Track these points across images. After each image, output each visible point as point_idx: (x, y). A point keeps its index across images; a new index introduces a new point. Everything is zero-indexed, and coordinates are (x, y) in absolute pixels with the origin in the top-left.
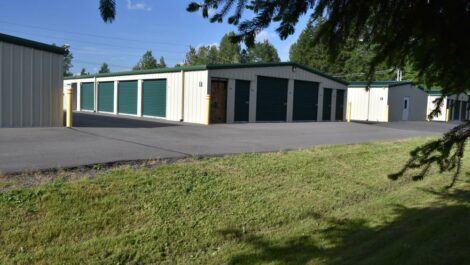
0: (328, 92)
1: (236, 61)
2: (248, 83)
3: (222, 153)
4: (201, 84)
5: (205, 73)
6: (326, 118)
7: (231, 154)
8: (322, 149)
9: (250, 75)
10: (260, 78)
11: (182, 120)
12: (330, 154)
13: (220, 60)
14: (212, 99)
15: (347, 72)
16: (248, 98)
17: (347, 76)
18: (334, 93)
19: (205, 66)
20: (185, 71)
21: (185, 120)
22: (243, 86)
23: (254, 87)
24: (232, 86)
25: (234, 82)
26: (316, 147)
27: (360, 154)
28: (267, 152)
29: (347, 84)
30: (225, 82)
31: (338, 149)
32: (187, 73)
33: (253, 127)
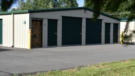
0: (108, 25)
1: (51, 6)
2: (56, 21)
3: (35, 71)
4: (25, 23)
5: (28, 15)
6: (107, 41)
7: (41, 72)
8: (103, 65)
9: (57, 16)
10: (64, 17)
11: (13, 46)
12: (109, 69)
13: (40, 5)
14: (32, 32)
15: (120, 12)
16: (56, 31)
17: (120, 14)
18: (112, 26)
19: (27, 11)
20: (14, 14)
21: (15, 46)
22: (52, 23)
23: (60, 24)
24: (45, 23)
25: (47, 21)
26: (100, 63)
27: (129, 68)
28: (67, 69)
29: (120, 20)
30: (41, 21)
31: (114, 64)
32: (15, 15)
33: (60, 49)
